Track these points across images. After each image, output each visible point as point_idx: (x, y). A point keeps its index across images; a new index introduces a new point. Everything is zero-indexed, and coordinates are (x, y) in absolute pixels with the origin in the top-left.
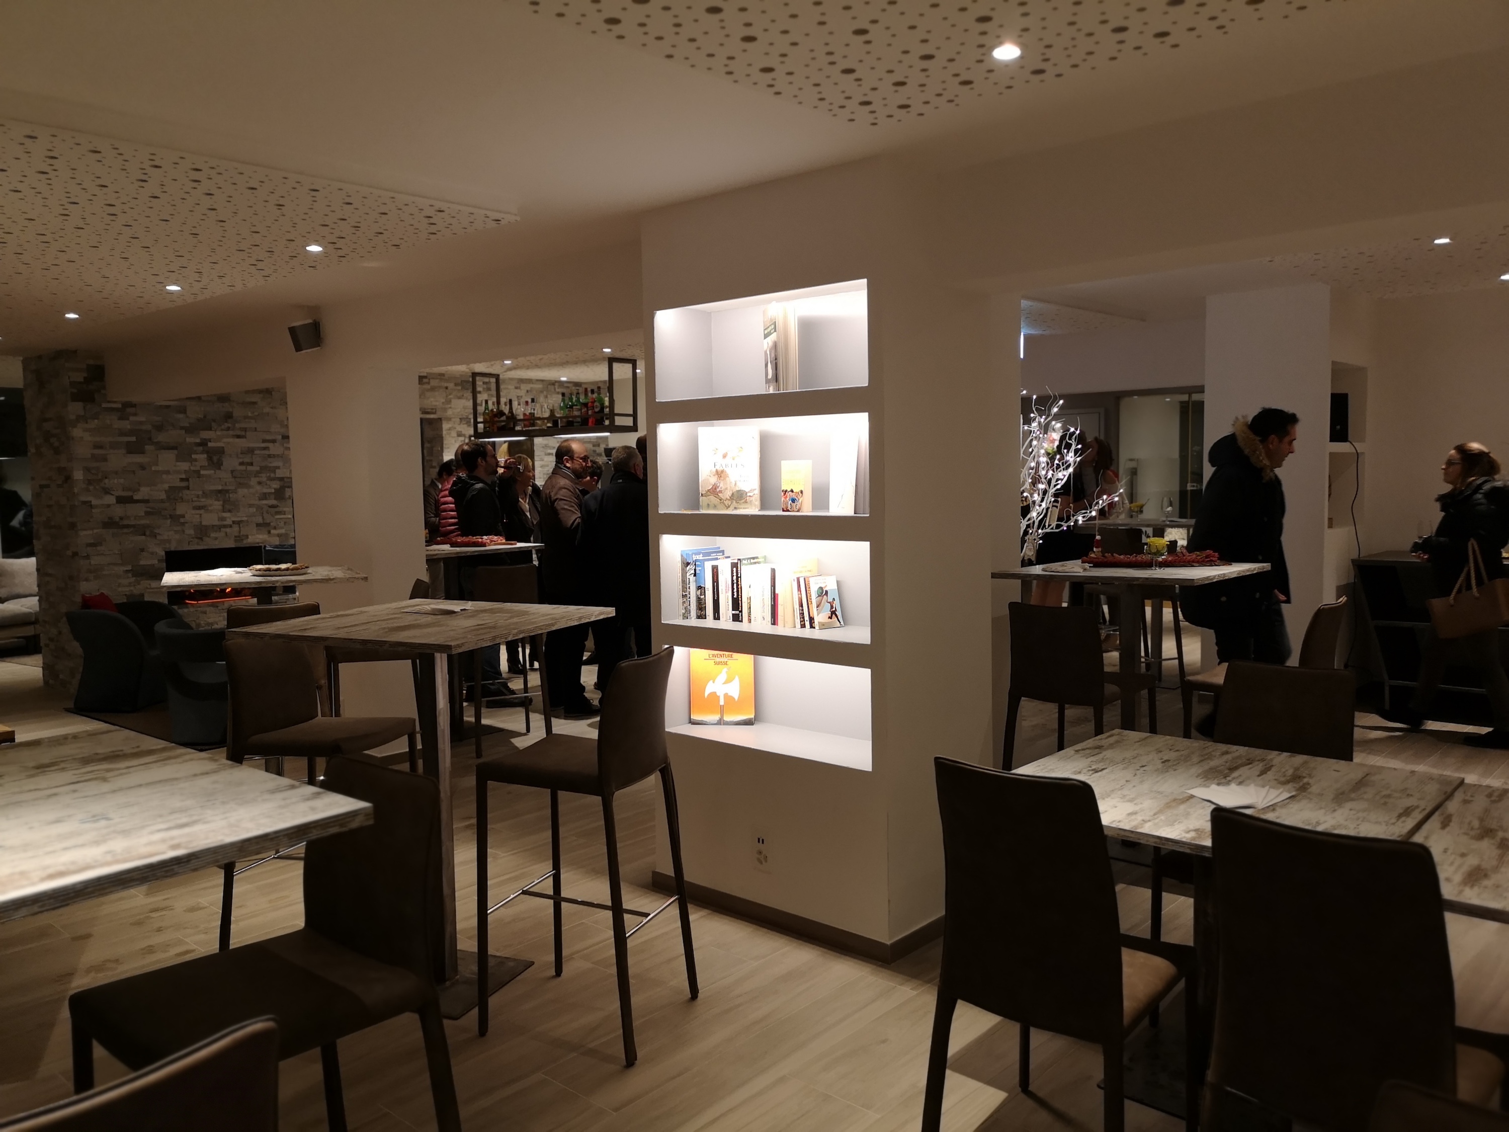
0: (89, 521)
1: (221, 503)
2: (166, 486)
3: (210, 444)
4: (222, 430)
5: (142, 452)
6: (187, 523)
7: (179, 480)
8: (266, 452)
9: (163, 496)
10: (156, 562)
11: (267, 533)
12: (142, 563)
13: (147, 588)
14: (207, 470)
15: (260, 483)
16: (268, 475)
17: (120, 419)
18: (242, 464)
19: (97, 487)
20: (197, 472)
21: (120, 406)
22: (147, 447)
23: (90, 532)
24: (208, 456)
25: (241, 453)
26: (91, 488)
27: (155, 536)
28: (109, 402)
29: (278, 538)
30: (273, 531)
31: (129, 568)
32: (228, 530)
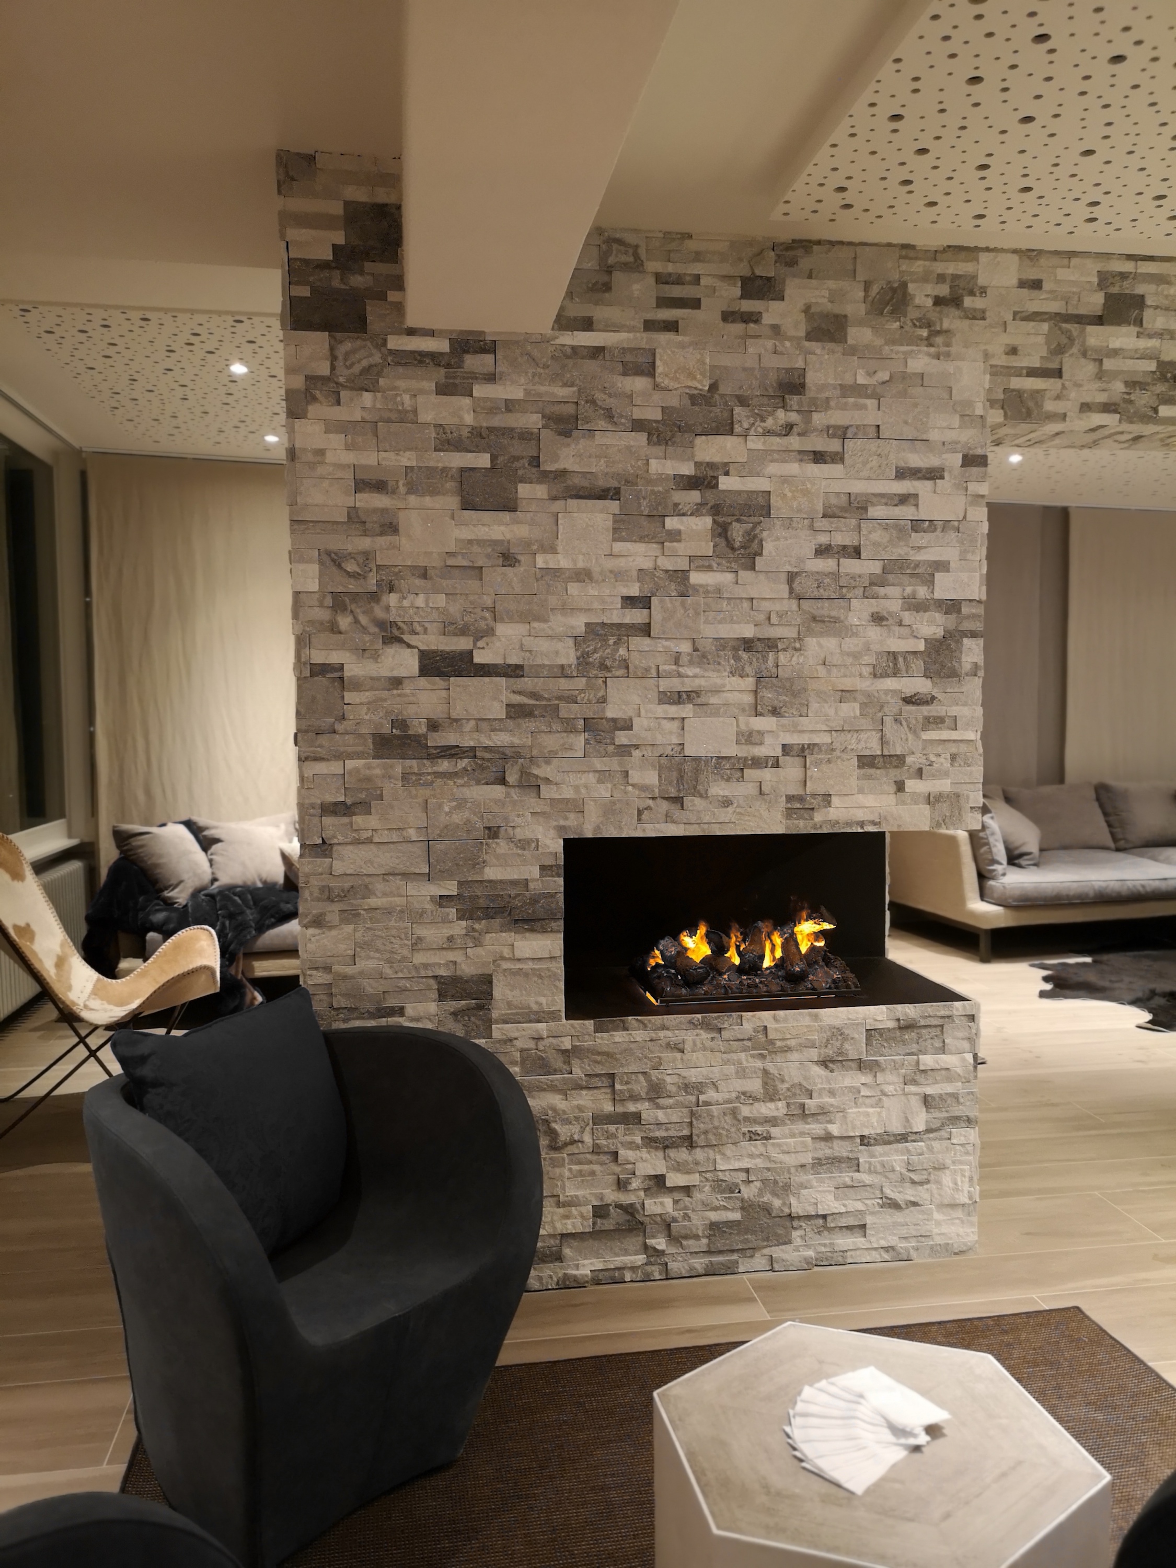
0: (334, 732)
1: (749, 682)
2: (579, 623)
3: (725, 483)
4: (768, 433)
5: (509, 506)
6: (637, 747)
7: (618, 603)
8: (907, 512)
9: (568, 655)
10: (535, 872)
11: (893, 788)
12: (492, 873)
13: (503, 958)
14: (709, 568)
15: (878, 619)
16: (909, 590)
17: (443, 390)
18: (822, 551)
19: (364, 620)
20: (680, 577)
21: (441, 346)
22: (524, 490)
23: (335, 767)
24: (714, 521)
25: (824, 516)
26: (344, 622)
27: (532, 785)
28: (411, 332)
29: (926, 809)
30: (912, 785)
31: (451, 888)
32: (767, 775)
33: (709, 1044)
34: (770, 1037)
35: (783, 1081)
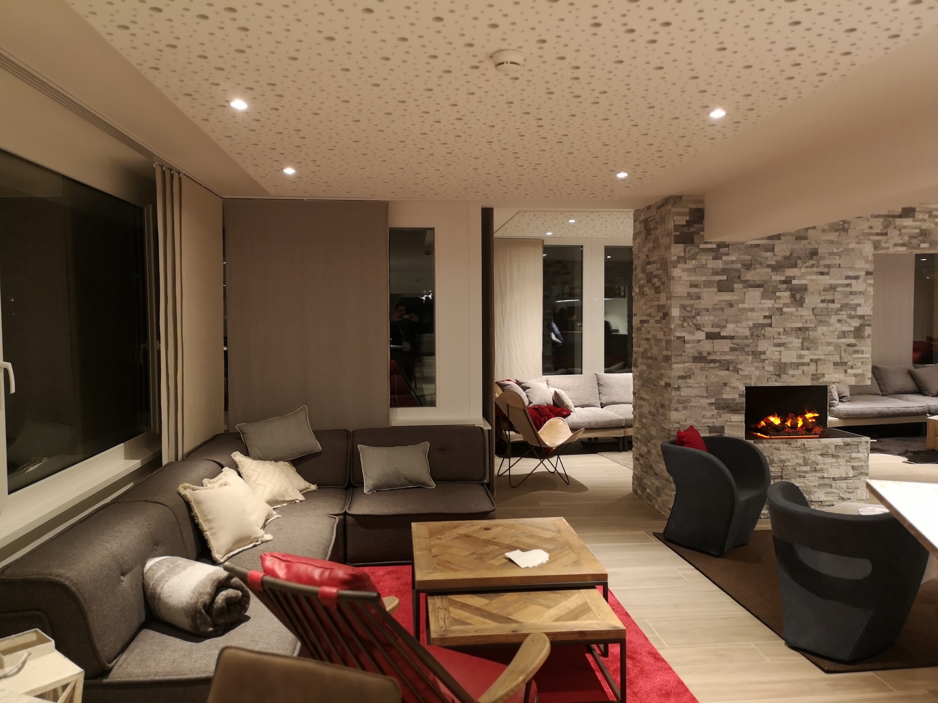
0: (682, 355)
1: (800, 340)
2: (751, 323)
3: (794, 282)
4: (807, 267)
5: (732, 290)
6: (767, 360)
7: (762, 317)
8: (848, 289)
9: (747, 333)
10: (737, 396)
11: (844, 372)
12: (725, 396)
13: (727, 421)
14: (789, 307)
15: (839, 321)
16: (849, 312)
17: (714, 259)
18: (823, 301)
19: (691, 324)
20: (780, 310)
21: (714, 246)
22: (736, 286)
23: (682, 366)
24: (791, 294)
25: (823, 291)
26: (685, 324)
27: (736, 371)
28: (706, 243)
29: (854, 378)
30: (849, 371)
31: (713, 401)
32: (805, 368)
33: (787, 448)
34: (806, 446)
35: (810, 460)
